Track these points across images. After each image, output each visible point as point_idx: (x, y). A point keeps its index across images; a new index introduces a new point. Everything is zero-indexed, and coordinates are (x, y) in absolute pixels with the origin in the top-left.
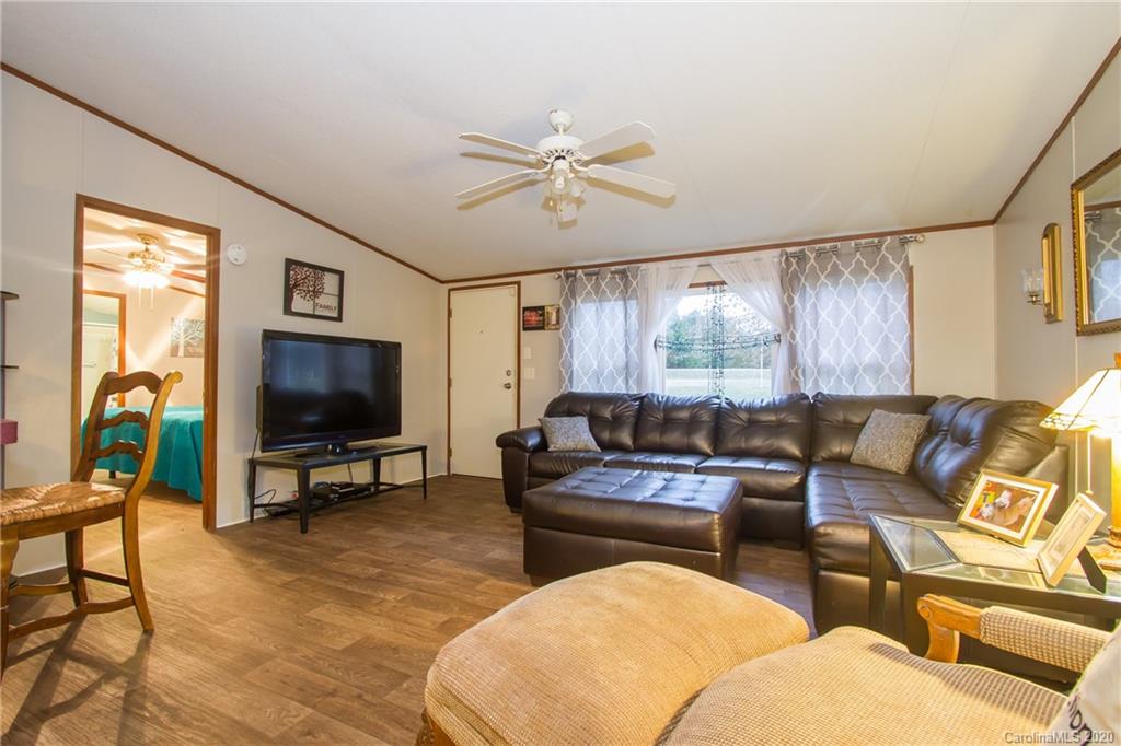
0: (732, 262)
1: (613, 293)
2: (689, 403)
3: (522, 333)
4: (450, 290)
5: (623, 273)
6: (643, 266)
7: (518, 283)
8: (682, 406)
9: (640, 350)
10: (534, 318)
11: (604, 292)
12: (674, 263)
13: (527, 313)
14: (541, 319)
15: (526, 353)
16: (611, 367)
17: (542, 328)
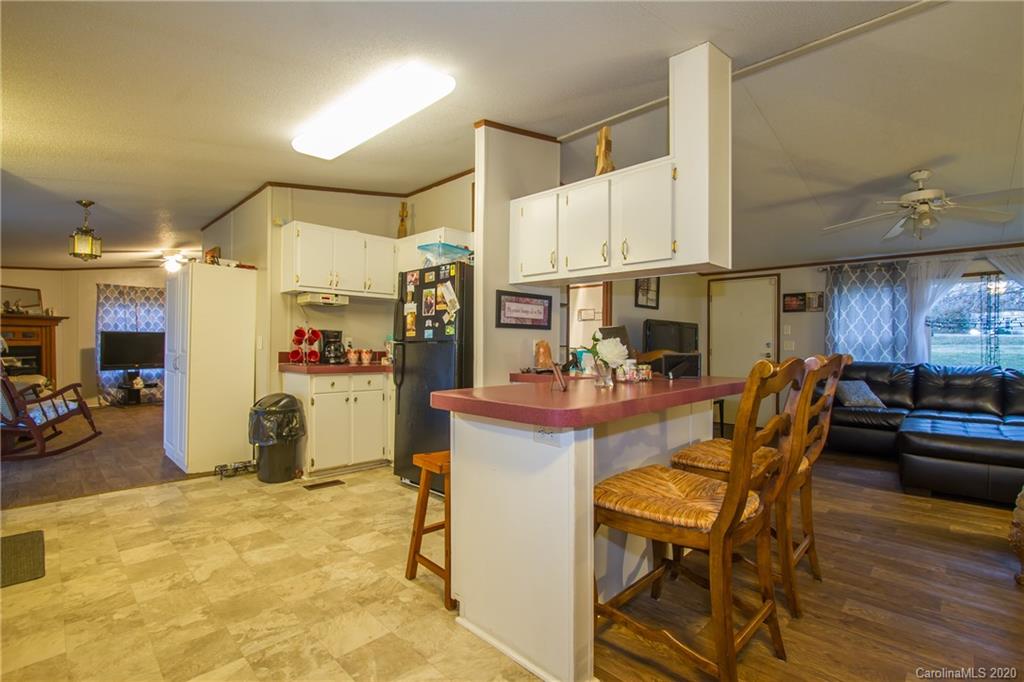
0: (1011, 256)
1: (879, 282)
2: (970, 373)
3: (782, 313)
4: (709, 281)
5: (890, 268)
6: (912, 260)
7: (778, 275)
8: (964, 375)
9: (910, 329)
10: (795, 303)
11: (871, 281)
12: (945, 257)
13: (787, 299)
14: (802, 303)
15: (786, 330)
16: (878, 341)
17: (803, 310)
